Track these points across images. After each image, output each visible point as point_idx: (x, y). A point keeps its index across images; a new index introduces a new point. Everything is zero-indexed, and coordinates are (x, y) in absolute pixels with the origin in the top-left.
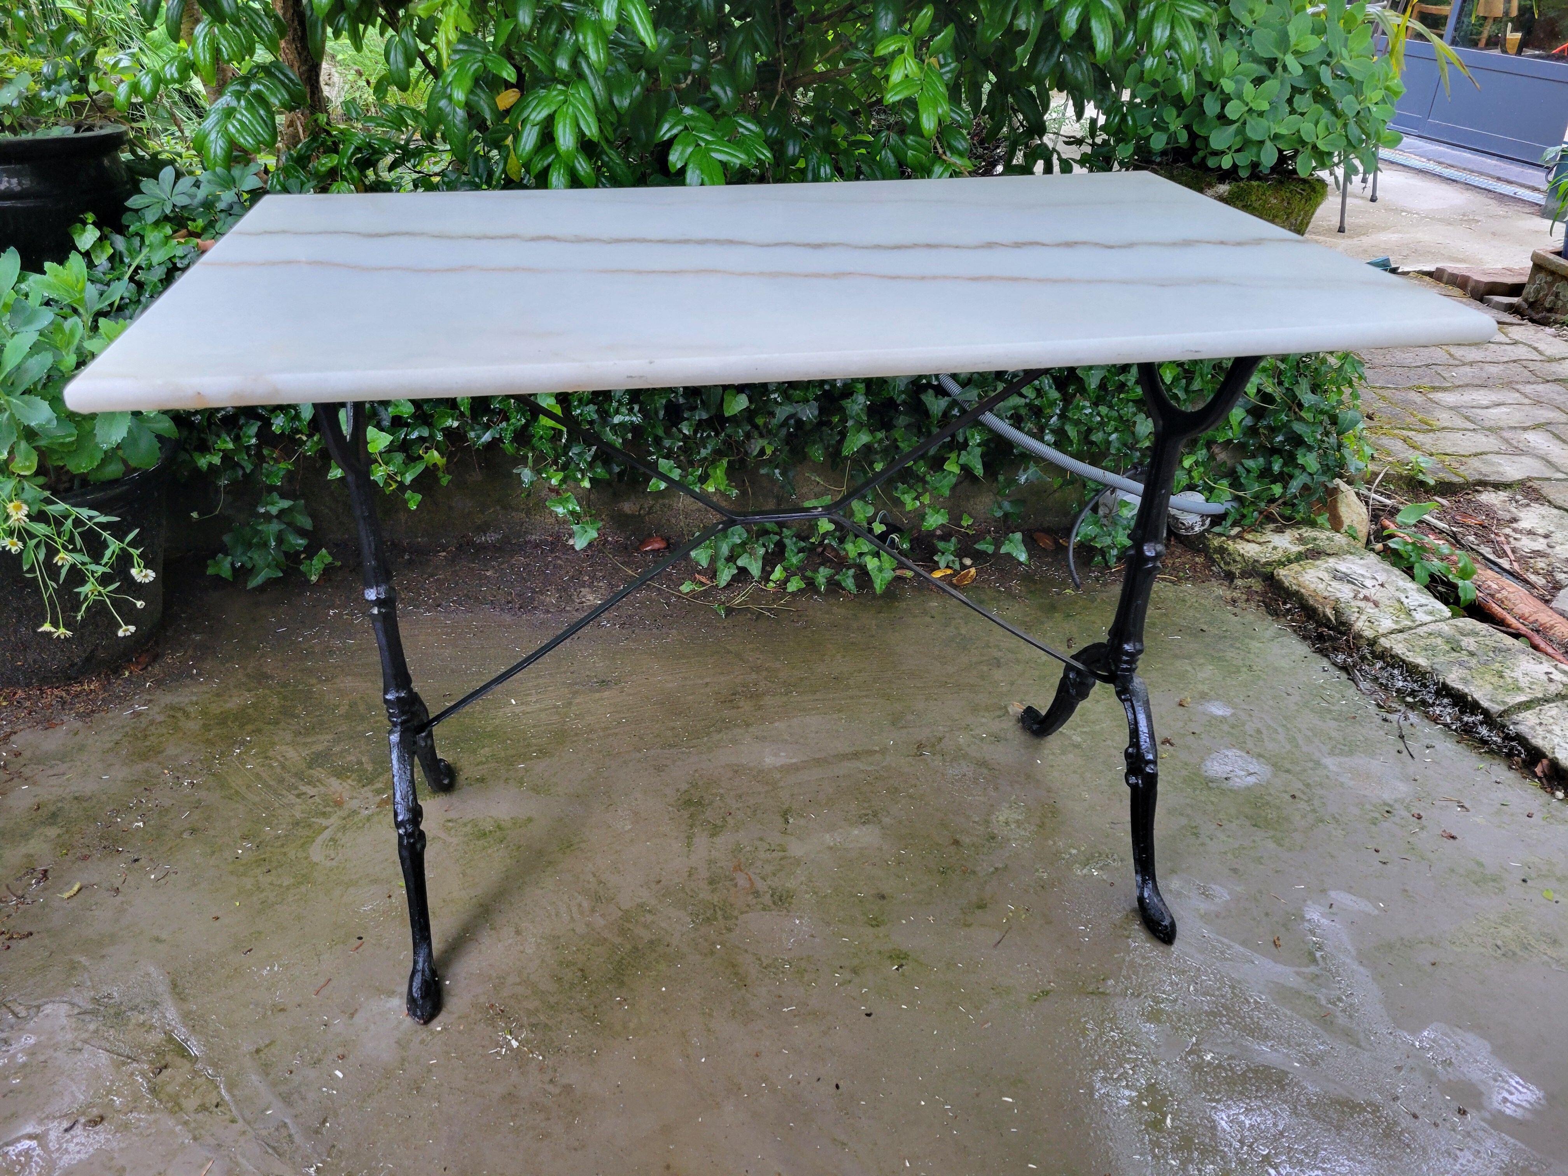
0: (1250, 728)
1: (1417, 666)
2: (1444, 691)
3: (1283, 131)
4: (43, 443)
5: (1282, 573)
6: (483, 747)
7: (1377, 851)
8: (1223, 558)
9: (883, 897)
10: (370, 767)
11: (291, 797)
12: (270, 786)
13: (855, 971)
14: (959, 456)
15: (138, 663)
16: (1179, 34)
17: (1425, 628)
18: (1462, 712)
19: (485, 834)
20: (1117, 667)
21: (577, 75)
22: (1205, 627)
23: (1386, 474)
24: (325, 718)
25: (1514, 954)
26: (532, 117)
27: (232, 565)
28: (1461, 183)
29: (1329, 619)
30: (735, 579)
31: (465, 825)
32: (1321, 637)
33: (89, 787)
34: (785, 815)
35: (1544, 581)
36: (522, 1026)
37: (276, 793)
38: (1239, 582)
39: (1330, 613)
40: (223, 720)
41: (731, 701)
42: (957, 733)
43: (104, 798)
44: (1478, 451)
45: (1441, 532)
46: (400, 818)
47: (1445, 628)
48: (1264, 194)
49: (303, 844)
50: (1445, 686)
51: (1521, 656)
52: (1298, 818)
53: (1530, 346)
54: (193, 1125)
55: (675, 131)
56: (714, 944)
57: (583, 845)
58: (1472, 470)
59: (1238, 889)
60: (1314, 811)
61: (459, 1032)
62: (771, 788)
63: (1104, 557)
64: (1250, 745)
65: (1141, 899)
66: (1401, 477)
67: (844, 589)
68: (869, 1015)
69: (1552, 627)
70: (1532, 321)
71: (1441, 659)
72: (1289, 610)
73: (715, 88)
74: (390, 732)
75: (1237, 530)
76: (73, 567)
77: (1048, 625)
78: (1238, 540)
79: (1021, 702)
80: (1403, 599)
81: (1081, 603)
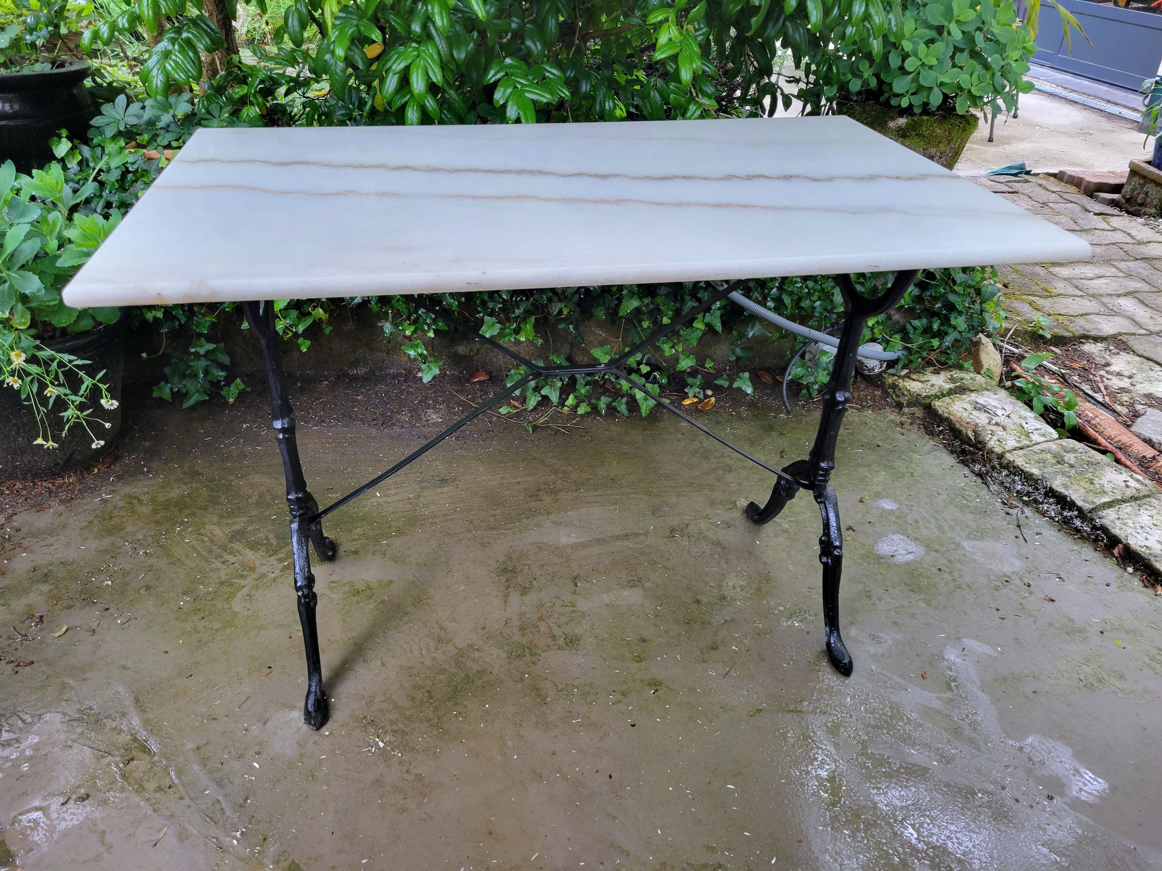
0: (910, 519)
1: (1032, 475)
2: (1051, 493)
3: (947, 80)
4: (34, 305)
5: (937, 404)
6: (357, 528)
7: (998, 610)
8: (895, 392)
9: (644, 641)
10: (274, 542)
11: (218, 563)
12: (202, 555)
13: (623, 694)
14: (704, 316)
15: (104, 463)
16: (872, 10)
17: (1039, 447)
18: (1063, 509)
19: (358, 592)
20: (815, 479)
21: (427, 36)
22: (880, 443)
23: (1016, 330)
24: (241, 505)
25: (1092, 685)
26: (393, 68)
27: (171, 390)
28: (1081, 104)
29: (970, 439)
30: (539, 404)
31: (344, 585)
32: (963, 452)
33: (71, 555)
34: (575, 580)
35: (1127, 410)
36: (386, 732)
37: (206, 560)
38: (906, 410)
39: (971, 434)
40: (167, 505)
41: (537, 495)
42: (700, 521)
43: (82, 563)
44: (1084, 312)
45: (1054, 373)
46: (299, 584)
47: (1053, 446)
48: (932, 126)
49: (228, 598)
50: (1051, 489)
51: (1107, 468)
52: (942, 585)
53: (1125, 232)
54: (153, 801)
55: (498, 76)
56: (523, 673)
57: (429, 601)
58: (1078, 327)
59: (898, 636)
60: (954, 580)
61: (342, 736)
62: (564, 560)
63: (808, 390)
64: (910, 531)
65: (828, 644)
66: (1026, 332)
67: (619, 412)
68: (633, 726)
69: (1131, 446)
70: (1128, 212)
71: (1049, 470)
72: (941, 431)
73: (529, 43)
74: (291, 522)
75: (905, 371)
76: (58, 397)
77: (767, 441)
78: (906, 379)
79: (746, 498)
80: (1024, 425)
81: (791, 424)
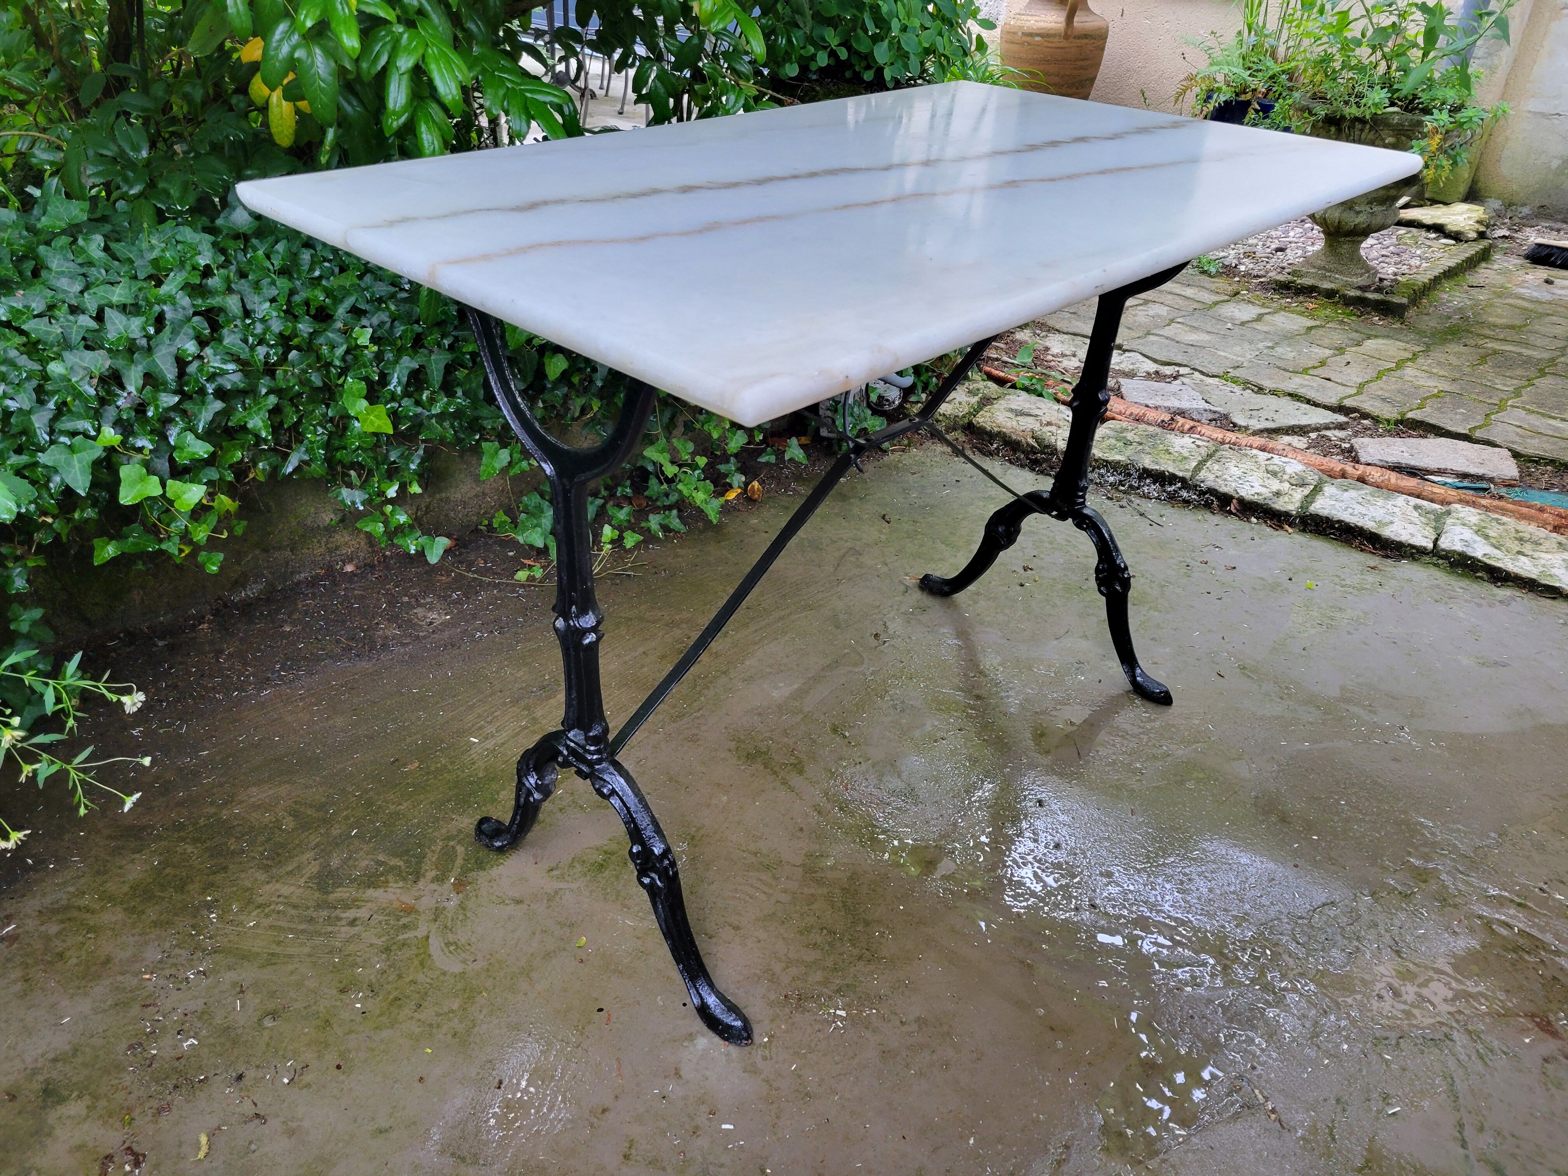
1: (1118, 462)
2: (1145, 473)
5: (980, 421)
11: (343, 929)
20: (1072, 504)
21: (418, 13)
29: (1033, 447)
32: (1034, 462)
39: (1031, 441)
49: (422, 964)
50: (1145, 470)
51: (1168, 436)
65: (1133, 683)
67: (671, 531)
69: (1144, 415)
71: (1128, 452)
72: (998, 448)
